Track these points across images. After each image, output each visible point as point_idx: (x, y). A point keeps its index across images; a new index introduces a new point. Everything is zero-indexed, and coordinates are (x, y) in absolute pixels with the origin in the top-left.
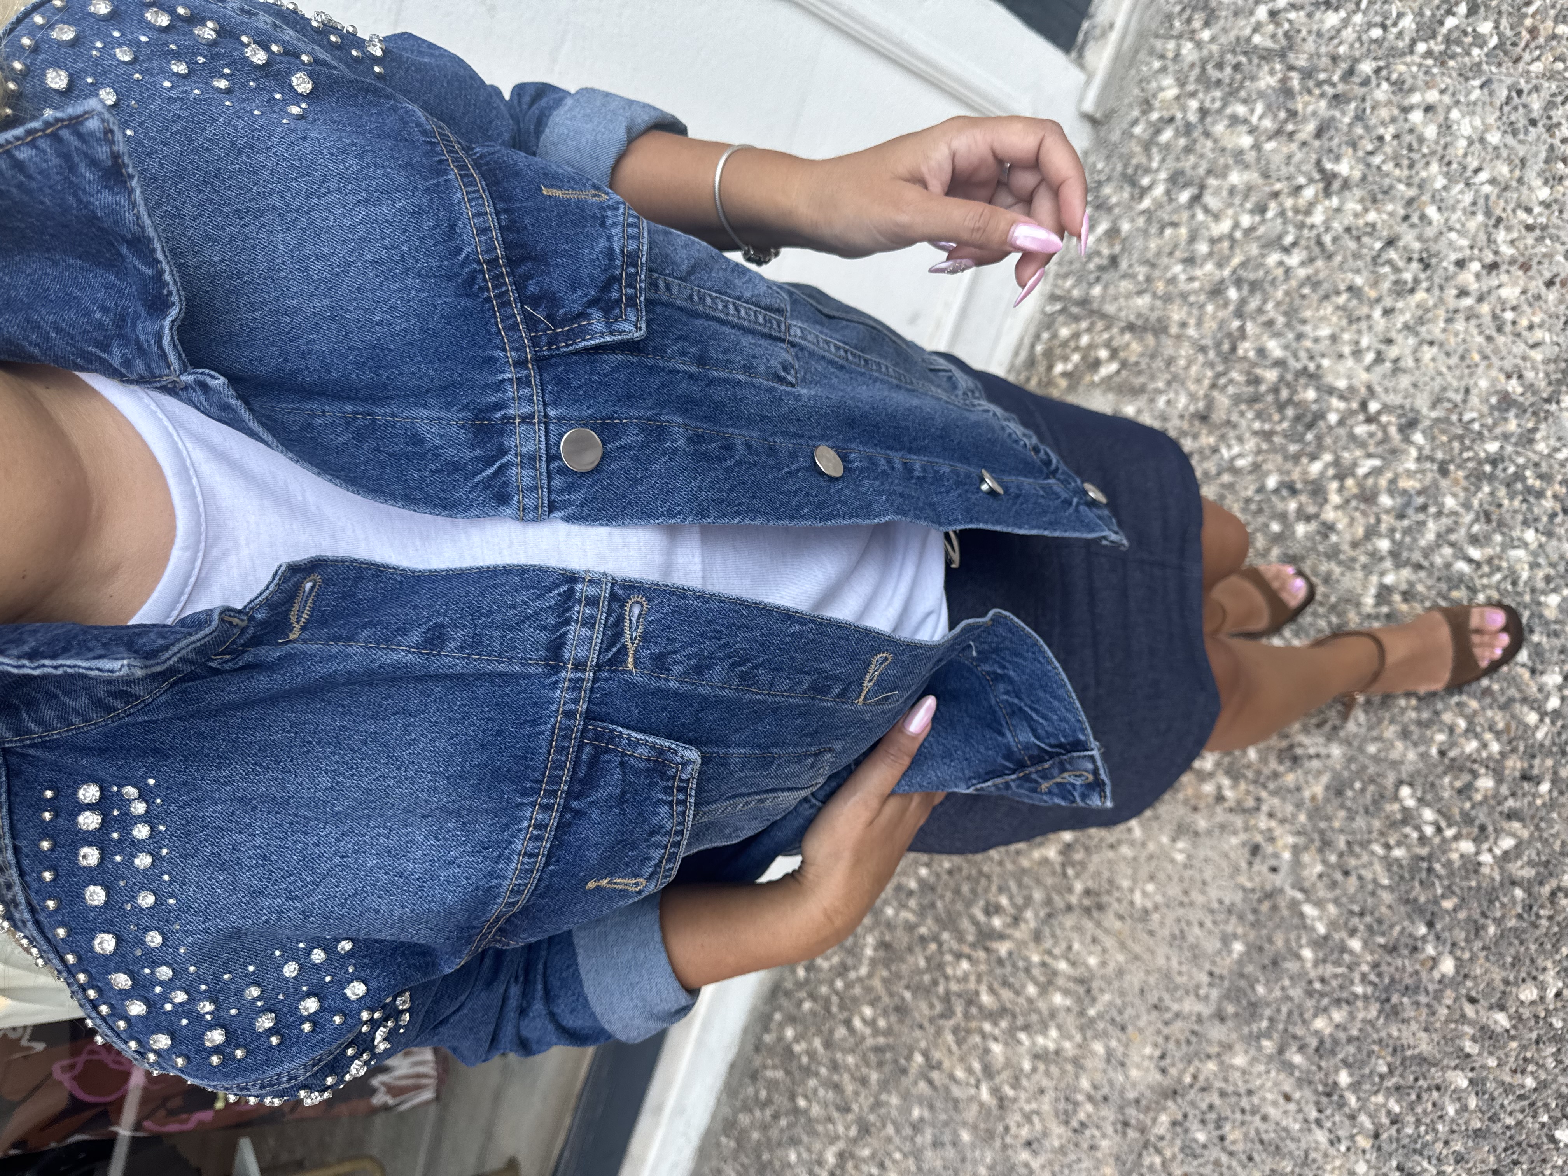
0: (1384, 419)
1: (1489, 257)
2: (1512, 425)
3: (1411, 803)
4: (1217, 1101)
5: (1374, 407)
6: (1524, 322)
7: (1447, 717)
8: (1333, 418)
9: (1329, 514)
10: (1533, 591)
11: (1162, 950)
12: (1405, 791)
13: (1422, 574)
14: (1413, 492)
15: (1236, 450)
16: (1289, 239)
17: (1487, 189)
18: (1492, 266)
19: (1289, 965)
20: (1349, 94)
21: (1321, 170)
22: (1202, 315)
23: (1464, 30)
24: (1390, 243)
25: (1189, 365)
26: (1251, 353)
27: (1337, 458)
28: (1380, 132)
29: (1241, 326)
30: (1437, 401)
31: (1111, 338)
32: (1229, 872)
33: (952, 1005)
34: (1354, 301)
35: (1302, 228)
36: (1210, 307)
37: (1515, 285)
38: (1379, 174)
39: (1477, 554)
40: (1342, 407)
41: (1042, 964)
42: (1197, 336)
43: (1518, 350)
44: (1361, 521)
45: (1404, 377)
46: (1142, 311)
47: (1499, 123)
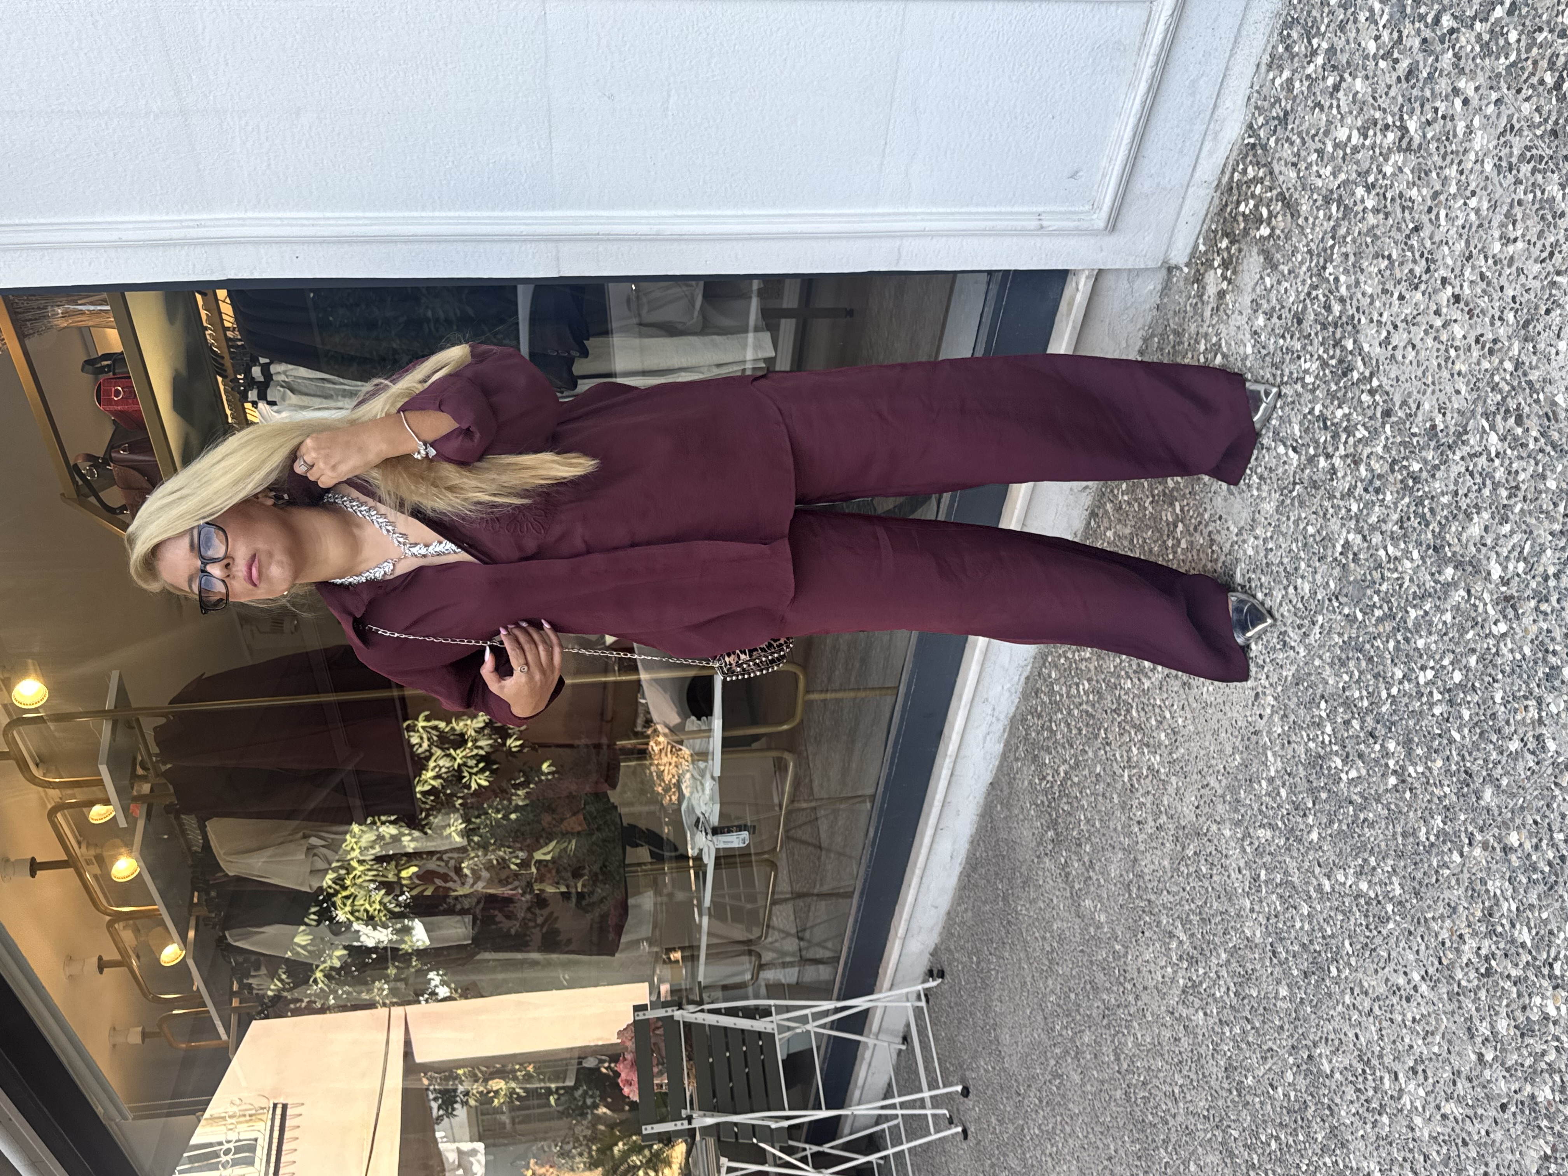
0: (1377, 397)
1: (1457, 290)
2: (1430, 455)
3: (1324, 714)
4: (1214, 852)
5: (1375, 383)
6: (1457, 367)
7: (1352, 664)
8: (1356, 375)
9: (1337, 461)
10: (1407, 600)
11: (1209, 736)
12: (1323, 705)
13: (1366, 545)
14: (1376, 473)
15: (1308, 365)
16: (1371, 179)
17: (1473, 216)
18: (1457, 298)
19: (1256, 786)
20: (1432, 44)
21: (1401, 118)
22: (1317, 218)
23: (1502, 27)
24: (1416, 229)
25: (1302, 263)
26: (1331, 278)
27: (1350, 414)
28: (1438, 104)
29: (1333, 247)
30: (1404, 403)
31: (1271, 200)
32: (1244, 703)
33: (1121, 707)
34: (1388, 272)
35: (1380, 171)
36: (1321, 214)
37: (1462, 327)
38: (1426, 150)
39: (1390, 549)
40: (1362, 369)
41: (1160, 707)
42: (1310, 237)
43: (1449, 389)
44: (1349, 478)
45: (1395, 367)
46: (1290, 185)
47: (1494, 152)
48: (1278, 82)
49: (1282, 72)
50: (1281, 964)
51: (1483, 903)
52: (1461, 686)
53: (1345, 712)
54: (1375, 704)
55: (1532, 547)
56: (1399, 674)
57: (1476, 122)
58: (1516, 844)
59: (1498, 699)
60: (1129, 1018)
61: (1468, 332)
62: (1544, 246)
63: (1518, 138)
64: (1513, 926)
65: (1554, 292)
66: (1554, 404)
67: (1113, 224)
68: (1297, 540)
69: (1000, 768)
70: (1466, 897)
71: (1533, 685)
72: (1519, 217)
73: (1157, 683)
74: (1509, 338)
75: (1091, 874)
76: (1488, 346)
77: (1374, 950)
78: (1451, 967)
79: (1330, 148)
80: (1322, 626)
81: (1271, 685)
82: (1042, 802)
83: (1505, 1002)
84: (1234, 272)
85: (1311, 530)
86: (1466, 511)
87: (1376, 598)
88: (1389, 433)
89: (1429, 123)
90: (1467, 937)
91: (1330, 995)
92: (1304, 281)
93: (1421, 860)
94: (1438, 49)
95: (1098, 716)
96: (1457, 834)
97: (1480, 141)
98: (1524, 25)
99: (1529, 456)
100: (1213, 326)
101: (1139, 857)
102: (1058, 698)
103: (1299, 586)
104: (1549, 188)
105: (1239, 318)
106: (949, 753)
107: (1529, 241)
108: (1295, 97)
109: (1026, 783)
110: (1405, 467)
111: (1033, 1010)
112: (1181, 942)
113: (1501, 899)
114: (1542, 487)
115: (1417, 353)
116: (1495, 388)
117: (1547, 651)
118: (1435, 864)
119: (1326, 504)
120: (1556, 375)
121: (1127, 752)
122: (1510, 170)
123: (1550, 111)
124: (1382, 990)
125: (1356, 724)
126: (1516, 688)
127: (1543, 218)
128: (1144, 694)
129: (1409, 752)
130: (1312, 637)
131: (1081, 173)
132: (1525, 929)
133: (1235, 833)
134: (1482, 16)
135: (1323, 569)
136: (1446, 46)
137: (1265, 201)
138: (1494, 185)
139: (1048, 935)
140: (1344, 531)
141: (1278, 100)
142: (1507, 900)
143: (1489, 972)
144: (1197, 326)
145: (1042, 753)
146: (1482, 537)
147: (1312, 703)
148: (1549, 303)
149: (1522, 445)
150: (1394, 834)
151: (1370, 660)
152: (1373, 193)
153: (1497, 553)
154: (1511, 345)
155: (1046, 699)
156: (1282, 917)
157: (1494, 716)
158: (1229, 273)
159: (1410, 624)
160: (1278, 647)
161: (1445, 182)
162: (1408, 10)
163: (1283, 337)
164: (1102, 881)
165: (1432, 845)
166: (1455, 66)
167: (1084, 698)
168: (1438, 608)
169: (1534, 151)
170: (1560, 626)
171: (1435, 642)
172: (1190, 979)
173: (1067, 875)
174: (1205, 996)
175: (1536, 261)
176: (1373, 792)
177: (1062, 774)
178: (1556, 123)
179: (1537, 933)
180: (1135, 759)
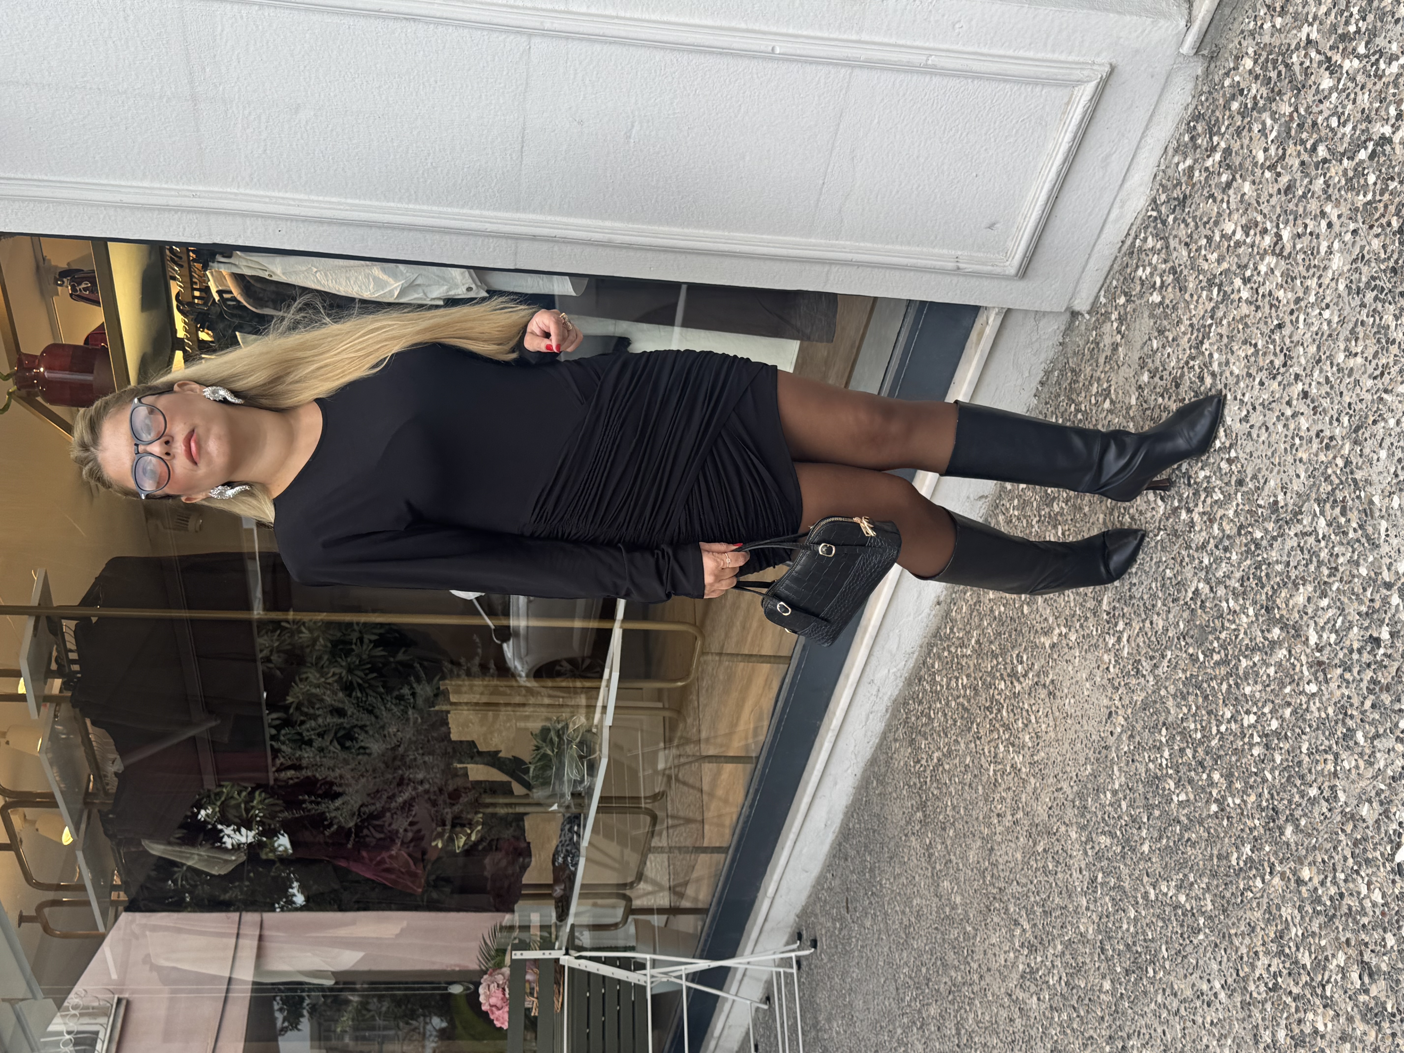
0: (1233, 467)
1: (1306, 387)
2: (1270, 526)
3: (1164, 740)
5: (1233, 454)
6: (1300, 455)
7: (1191, 698)
9: (1196, 517)
10: (1240, 650)
11: (1067, 745)
12: (1164, 731)
13: (1212, 595)
14: (1226, 533)
16: (1248, 273)
17: (1325, 327)
18: (1305, 395)
19: (1102, 796)
20: (1308, 168)
21: (1278, 226)
22: (1199, 297)
23: (1364, 169)
24: (1280, 326)
25: (1184, 333)
26: (1207, 353)
27: (1210, 477)
28: (1308, 221)
29: (1210, 326)
30: (1254, 477)
31: (1164, 271)
32: (1098, 719)
33: (993, 705)
34: (1253, 359)
35: (1256, 269)
36: (1205, 293)
37: (1307, 420)
38: (1295, 260)
39: (1232, 603)
40: (1223, 439)
41: (1027, 711)
42: (1194, 312)
43: (1291, 473)
44: (1204, 534)
45: (1251, 443)
46: (1181, 262)
47: (1347, 275)
48: (1181, 167)
49: (1185, 159)
50: (1107, 960)
51: (1276, 926)
52: (1276, 733)
53: (1181, 740)
54: (1207, 737)
55: (1343, 622)
56: (1228, 715)
57: (1336, 245)
58: (1307, 879)
59: (1304, 750)
60: (972, 996)
61: (1311, 425)
62: (1377, 365)
63: (1367, 267)
64: (1298, 949)
65: (1380, 406)
66: (1371, 502)
67: (1024, 271)
68: (1156, 580)
69: (880, 747)
70: (1264, 918)
71: (1333, 742)
72: (1361, 335)
73: (1027, 688)
74: (1343, 438)
75: (952, 857)
76: (1326, 441)
77: (1185, 957)
78: (1245, 979)
79: (1217, 238)
80: (1170, 661)
81: (1123, 706)
82: (915, 784)
83: (1285, 1015)
84: (1128, 329)
85: (1169, 573)
86: (1294, 580)
87: (1216, 644)
88: (1240, 501)
89: (1299, 236)
90: (1261, 954)
91: (1145, 993)
92: (1184, 350)
93: (1231, 882)
94: (1313, 173)
95: (972, 711)
96: (1261, 862)
97: (1338, 262)
98: (1380, 171)
99: (1348, 543)
100: (1106, 373)
101: (996, 848)
102: (939, 688)
103: (1154, 621)
104: (1385, 317)
105: (1127, 370)
106: (832, 727)
107: (1366, 358)
108: (1194, 185)
109: (902, 763)
110: (1250, 532)
111: (887, 979)
112: (1024, 930)
113: (1291, 924)
114: (1356, 572)
115: (1269, 435)
116: (1328, 478)
117: (1346, 714)
118: (1242, 886)
119: (1184, 552)
120: (1375, 478)
121: (995, 748)
122: (1358, 293)
123: (1393, 251)
124: (1189, 993)
125: (1189, 752)
126: (1319, 743)
127: (1379, 341)
128: (1015, 697)
129: (1230, 784)
130: (1160, 669)
131: (997, 225)
132: (1307, 953)
133: (1081, 835)
134: (1349, 154)
135: (1175, 609)
136: (1320, 172)
137: (1159, 272)
138: (1344, 303)
139: (908, 910)
140: (1196, 579)
141: (1179, 184)
142: (1295, 926)
143: (1276, 987)
144: (1093, 370)
145: (919, 737)
146: (1305, 606)
147: (1155, 728)
148: (1376, 415)
149: (1344, 532)
150: (1211, 856)
151: (1206, 698)
152: (1248, 286)
153: (1315, 622)
154: (1343, 444)
155: (928, 687)
156: (1112, 918)
157: (1300, 763)
158: (1123, 328)
159: (1241, 672)
160: (1132, 673)
161: (1307, 290)
162: (1293, 132)
163: (1162, 396)
164: (961, 865)
165: (1241, 869)
166: (1325, 192)
167: (962, 692)
168: (1264, 662)
169: (1378, 282)
170: (1358, 694)
171: (1260, 691)
172: (1028, 965)
173: (930, 856)
174: (1040, 983)
175: (1370, 377)
176: (1197, 815)
177: (935, 760)
178: (1396, 262)
179: (1316, 958)
180: (1001, 755)
